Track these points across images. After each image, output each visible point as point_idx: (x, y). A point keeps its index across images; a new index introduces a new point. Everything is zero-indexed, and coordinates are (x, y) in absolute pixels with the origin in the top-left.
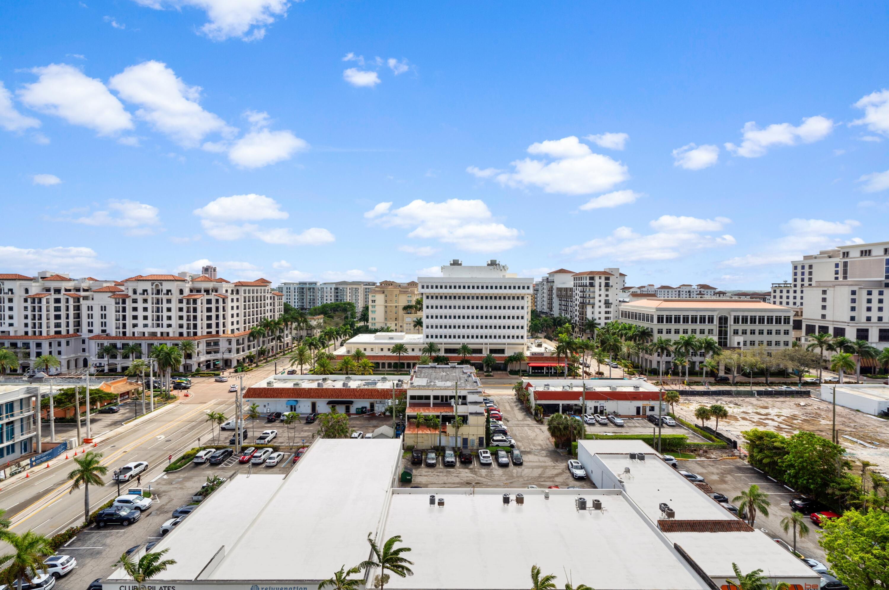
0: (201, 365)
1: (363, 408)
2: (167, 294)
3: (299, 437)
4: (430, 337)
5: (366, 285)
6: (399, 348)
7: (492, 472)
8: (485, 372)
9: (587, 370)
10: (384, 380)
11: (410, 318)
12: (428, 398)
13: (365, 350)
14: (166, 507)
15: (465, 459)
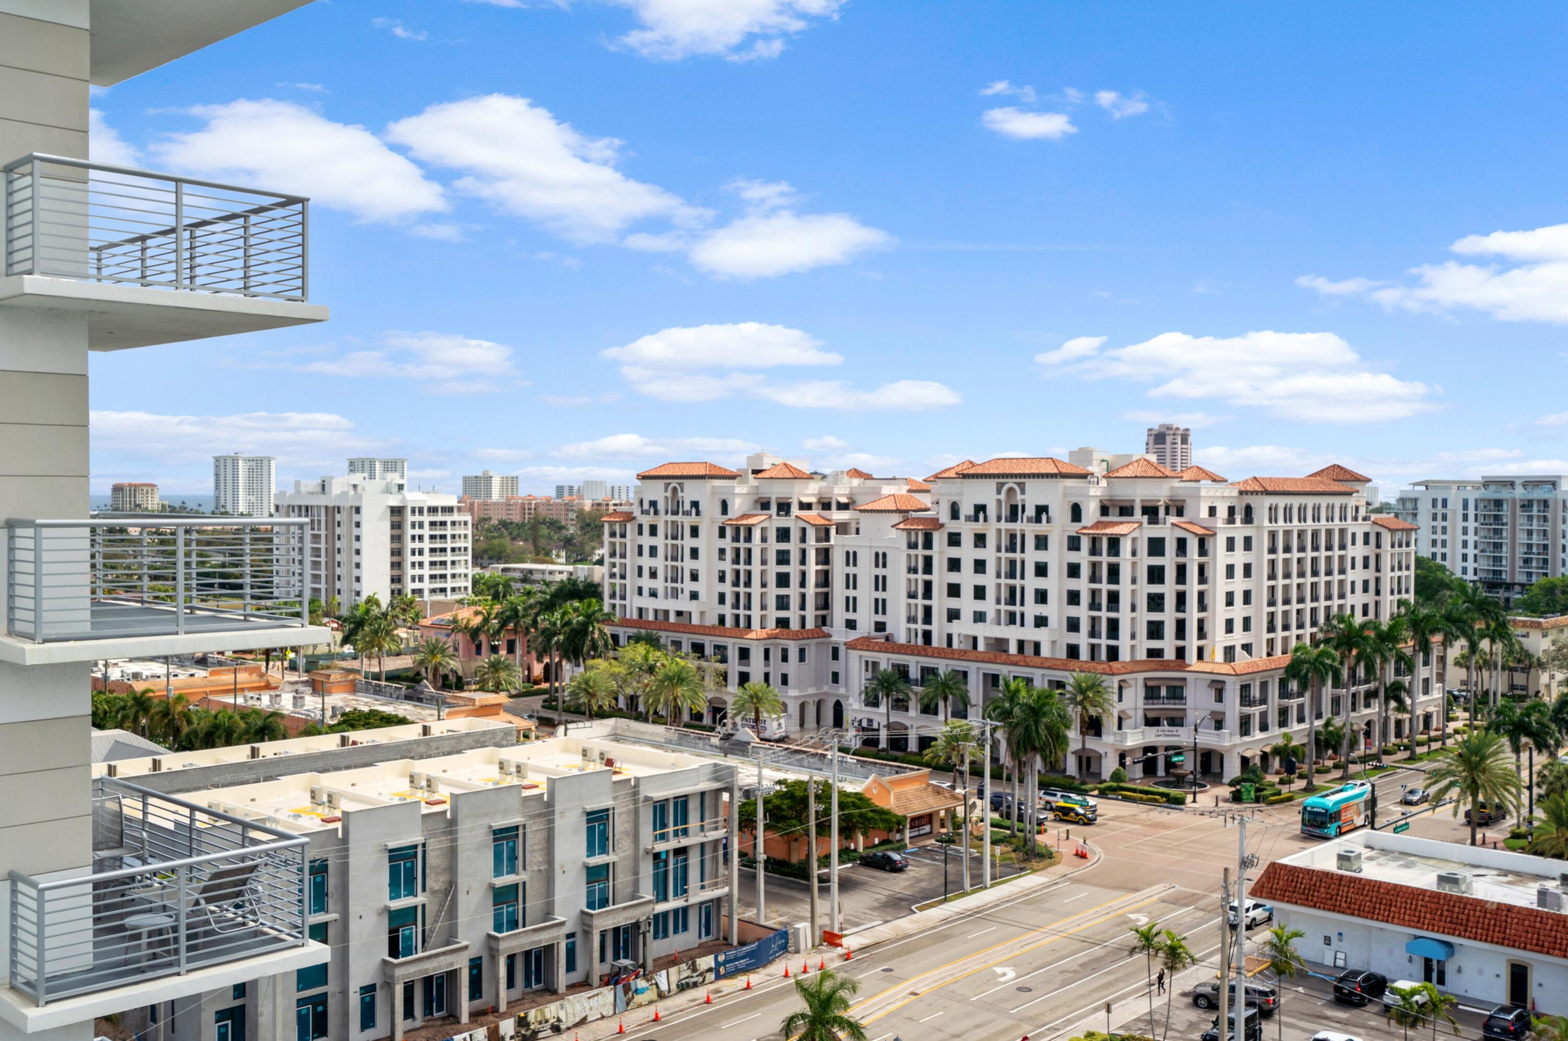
0: (1128, 761)
2: (1038, 520)
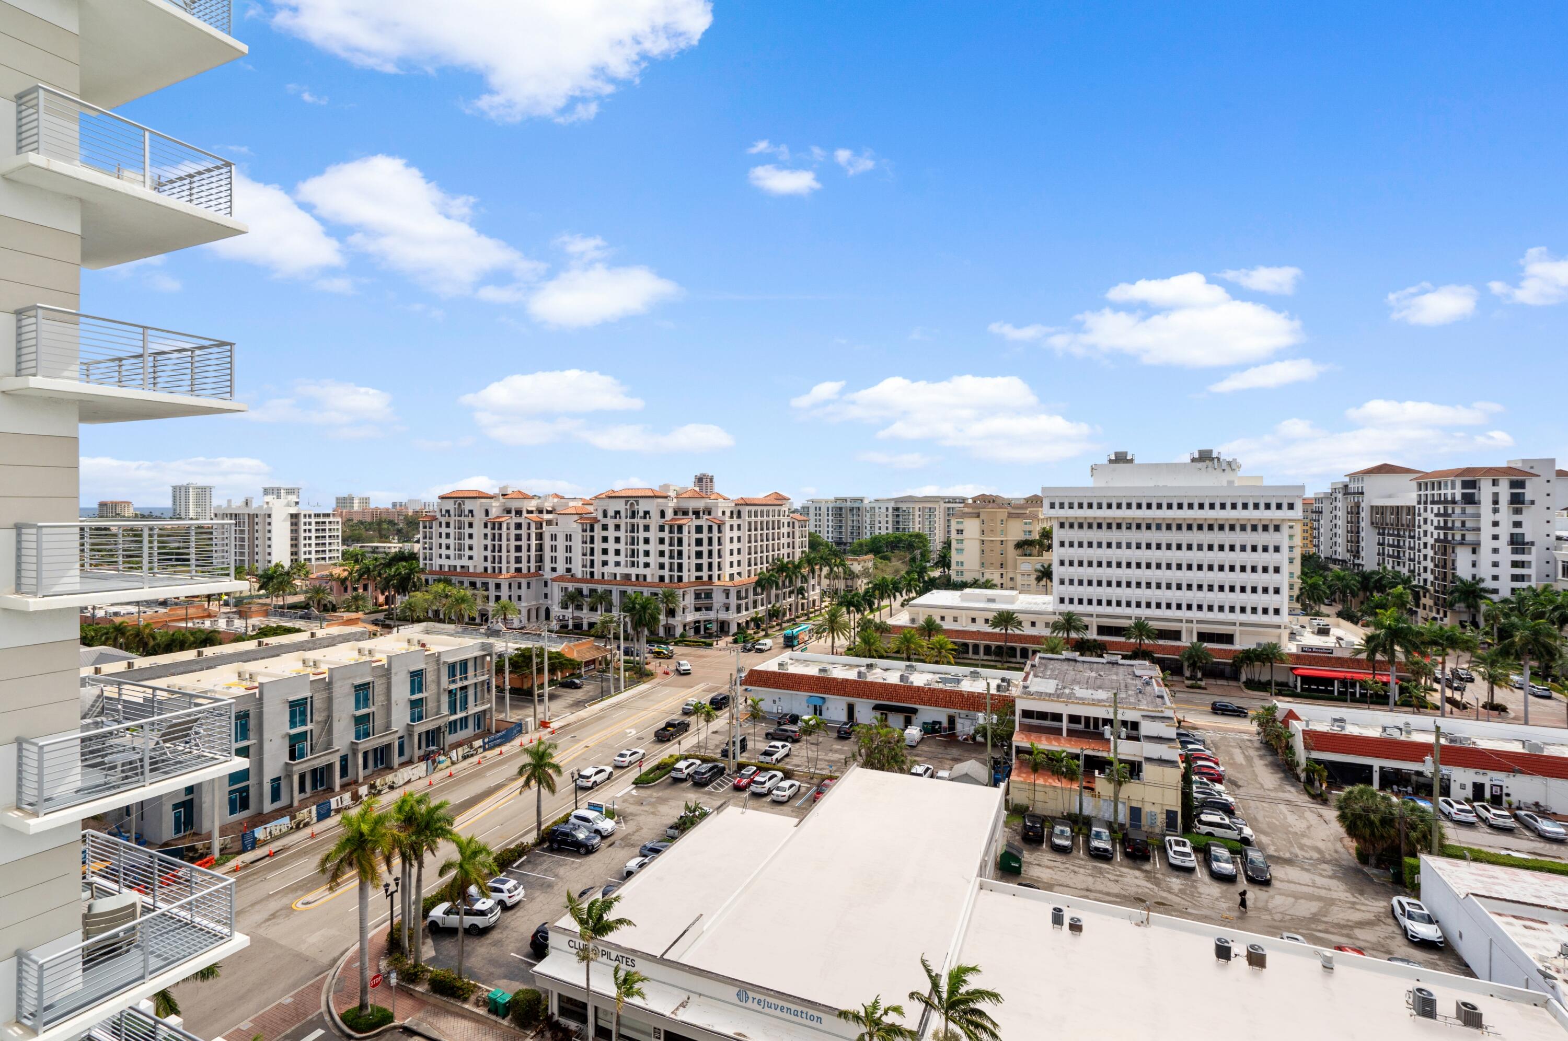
0: (687, 628)
1: (935, 723)
2: (645, 518)
3: (826, 760)
4: (1067, 601)
5: (949, 502)
6: (1005, 619)
7: (1196, 888)
8: (1188, 679)
9: (1457, 695)
10: (974, 675)
11: (1029, 565)
12: (1057, 717)
13: (943, 618)
14: (633, 837)
15: (1135, 849)
